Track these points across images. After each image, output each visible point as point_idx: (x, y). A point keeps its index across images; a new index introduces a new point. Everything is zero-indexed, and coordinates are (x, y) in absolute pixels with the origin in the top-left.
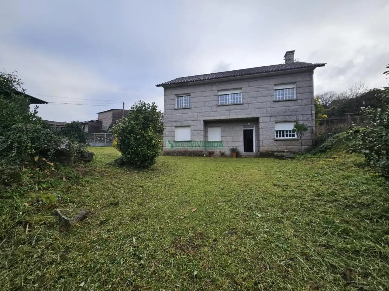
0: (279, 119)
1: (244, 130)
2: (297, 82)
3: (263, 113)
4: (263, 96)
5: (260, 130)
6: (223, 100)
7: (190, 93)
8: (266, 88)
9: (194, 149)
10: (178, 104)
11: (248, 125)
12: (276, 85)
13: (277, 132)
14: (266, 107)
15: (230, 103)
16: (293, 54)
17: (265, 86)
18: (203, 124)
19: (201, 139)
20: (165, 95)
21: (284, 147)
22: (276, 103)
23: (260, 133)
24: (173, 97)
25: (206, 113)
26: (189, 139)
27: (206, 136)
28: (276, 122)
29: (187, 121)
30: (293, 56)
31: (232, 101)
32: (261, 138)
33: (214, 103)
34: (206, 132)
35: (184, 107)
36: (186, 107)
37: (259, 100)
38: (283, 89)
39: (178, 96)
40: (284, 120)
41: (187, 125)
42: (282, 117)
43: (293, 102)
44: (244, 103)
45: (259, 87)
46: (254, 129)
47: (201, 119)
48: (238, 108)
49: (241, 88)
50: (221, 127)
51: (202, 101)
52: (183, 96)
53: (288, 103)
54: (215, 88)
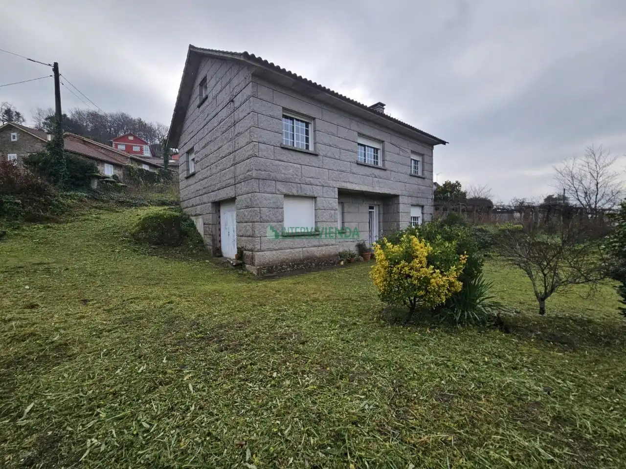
0: (414, 201)
3: (403, 190)
4: (403, 164)
7: (314, 119)
8: (405, 152)
9: (325, 250)
11: (374, 205)
15: (367, 162)
18: (337, 197)
19: (336, 227)
25: (343, 173)
28: (411, 205)
29: (311, 184)
33: (355, 157)
35: (296, 146)
37: (400, 168)
41: (311, 194)
43: (422, 180)
44: (388, 168)
45: (400, 149)
46: (374, 211)
47: (334, 184)
48: (381, 176)
49: (382, 142)
51: (338, 147)
52: (292, 119)
53: (419, 181)
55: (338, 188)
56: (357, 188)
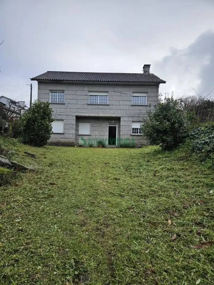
0: (135, 119)
1: (109, 126)
2: (148, 92)
3: (124, 114)
4: (124, 101)
5: (121, 126)
6: (93, 100)
7: (64, 91)
8: (127, 94)
9: (66, 140)
10: (52, 99)
11: (113, 123)
12: (133, 92)
13: (133, 129)
14: (126, 109)
15: (99, 103)
16: (150, 67)
17: (126, 93)
18: (75, 119)
19: (74, 132)
20: (39, 89)
21: (137, 141)
22: (134, 107)
23: (121, 130)
24: (47, 91)
25: (78, 110)
26: (62, 132)
27: (77, 130)
28: (132, 122)
29: (61, 115)
30: (149, 69)
31: (100, 102)
32: (121, 133)
33: (86, 102)
34: (77, 126)
35: (57, 102)
36: (60, 103)
37: (121, 103)
38: (139, 96)
39: (52, 91)
40: (138, 120)
41: (61, 119)
42: (136, 118)
43: (144, 107)
44: (110, 104)
45: (121, 93)
46: (117, 126)
47: (73, 114)
48: (105, 108)
49: (108, 92)
50: (90, 122)
51: (75, 99)
52: (57, 92)
53: (141, 108)
54: (86, 89)
55: (75, 116)
56: (87, 115)
